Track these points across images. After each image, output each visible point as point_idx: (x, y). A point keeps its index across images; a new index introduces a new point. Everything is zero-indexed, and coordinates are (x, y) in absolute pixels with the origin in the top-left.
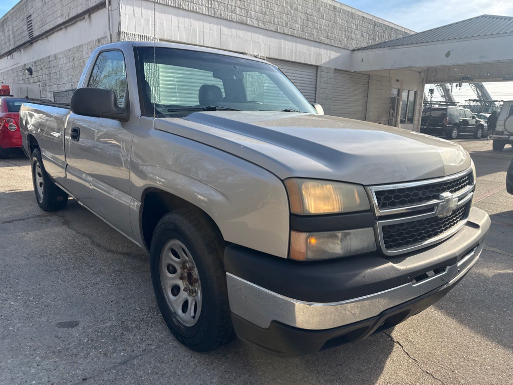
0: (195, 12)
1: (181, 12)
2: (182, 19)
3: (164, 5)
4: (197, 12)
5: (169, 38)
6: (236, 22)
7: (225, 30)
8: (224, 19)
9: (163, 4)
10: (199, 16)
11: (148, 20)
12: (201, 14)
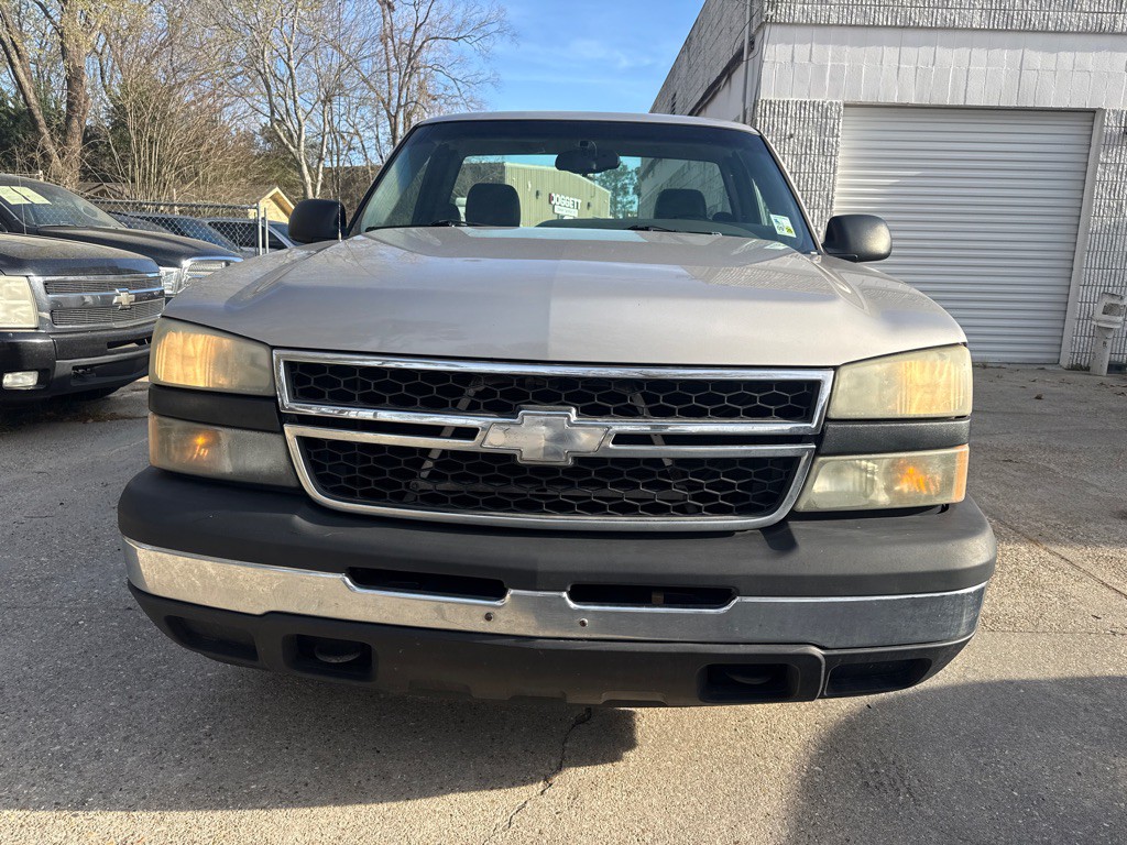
0: (949, 28)
1: (909, 35)
2: (910, 52)
3: (869, 26)
4: (954, 29)
5: (870, 100)
6: (1078, 33)
7: (1036, 58)
8: (1037, 31)
9: (864, 26)
10: (958, 35)
11: (822, 68)
12: (967, 29)
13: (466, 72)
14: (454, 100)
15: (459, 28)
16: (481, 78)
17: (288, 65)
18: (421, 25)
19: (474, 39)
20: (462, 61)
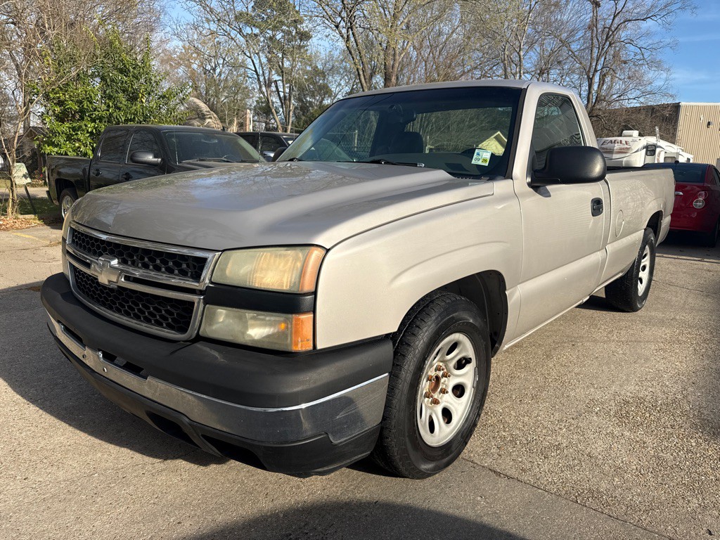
13: (650, 42)
14: (640, 62)
15: (648, 11)
16: (662, 44)
17: (518, 53)
18: (618, 13)
19: (658, 17)
20: (648, 34)
